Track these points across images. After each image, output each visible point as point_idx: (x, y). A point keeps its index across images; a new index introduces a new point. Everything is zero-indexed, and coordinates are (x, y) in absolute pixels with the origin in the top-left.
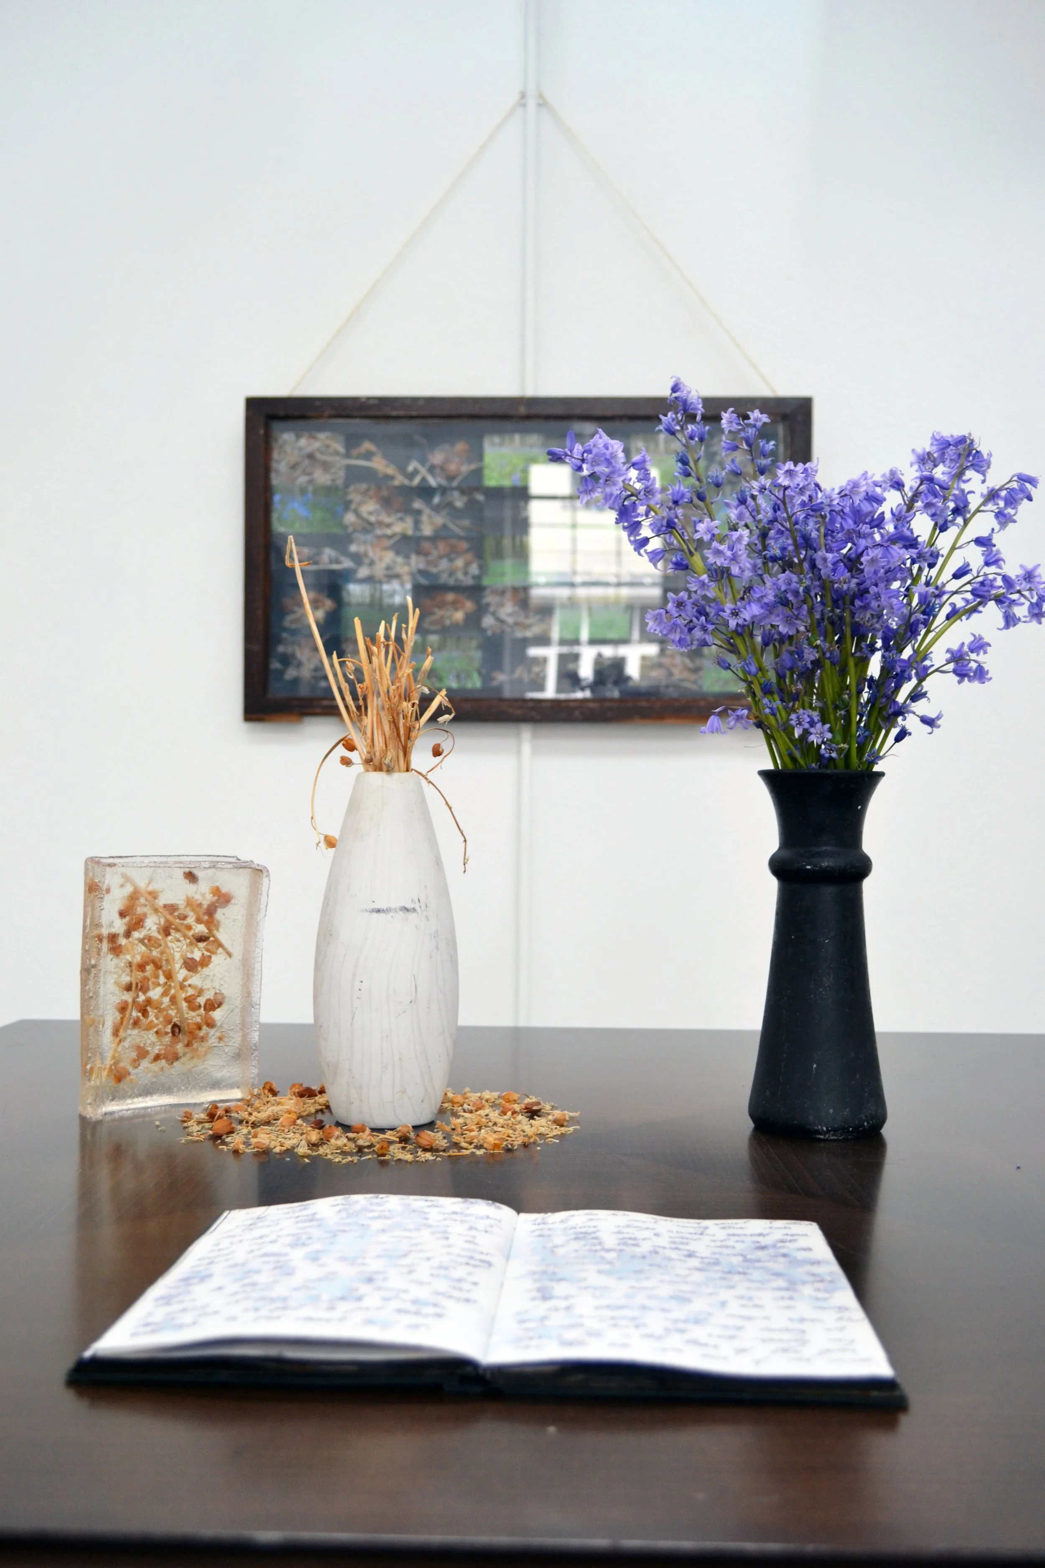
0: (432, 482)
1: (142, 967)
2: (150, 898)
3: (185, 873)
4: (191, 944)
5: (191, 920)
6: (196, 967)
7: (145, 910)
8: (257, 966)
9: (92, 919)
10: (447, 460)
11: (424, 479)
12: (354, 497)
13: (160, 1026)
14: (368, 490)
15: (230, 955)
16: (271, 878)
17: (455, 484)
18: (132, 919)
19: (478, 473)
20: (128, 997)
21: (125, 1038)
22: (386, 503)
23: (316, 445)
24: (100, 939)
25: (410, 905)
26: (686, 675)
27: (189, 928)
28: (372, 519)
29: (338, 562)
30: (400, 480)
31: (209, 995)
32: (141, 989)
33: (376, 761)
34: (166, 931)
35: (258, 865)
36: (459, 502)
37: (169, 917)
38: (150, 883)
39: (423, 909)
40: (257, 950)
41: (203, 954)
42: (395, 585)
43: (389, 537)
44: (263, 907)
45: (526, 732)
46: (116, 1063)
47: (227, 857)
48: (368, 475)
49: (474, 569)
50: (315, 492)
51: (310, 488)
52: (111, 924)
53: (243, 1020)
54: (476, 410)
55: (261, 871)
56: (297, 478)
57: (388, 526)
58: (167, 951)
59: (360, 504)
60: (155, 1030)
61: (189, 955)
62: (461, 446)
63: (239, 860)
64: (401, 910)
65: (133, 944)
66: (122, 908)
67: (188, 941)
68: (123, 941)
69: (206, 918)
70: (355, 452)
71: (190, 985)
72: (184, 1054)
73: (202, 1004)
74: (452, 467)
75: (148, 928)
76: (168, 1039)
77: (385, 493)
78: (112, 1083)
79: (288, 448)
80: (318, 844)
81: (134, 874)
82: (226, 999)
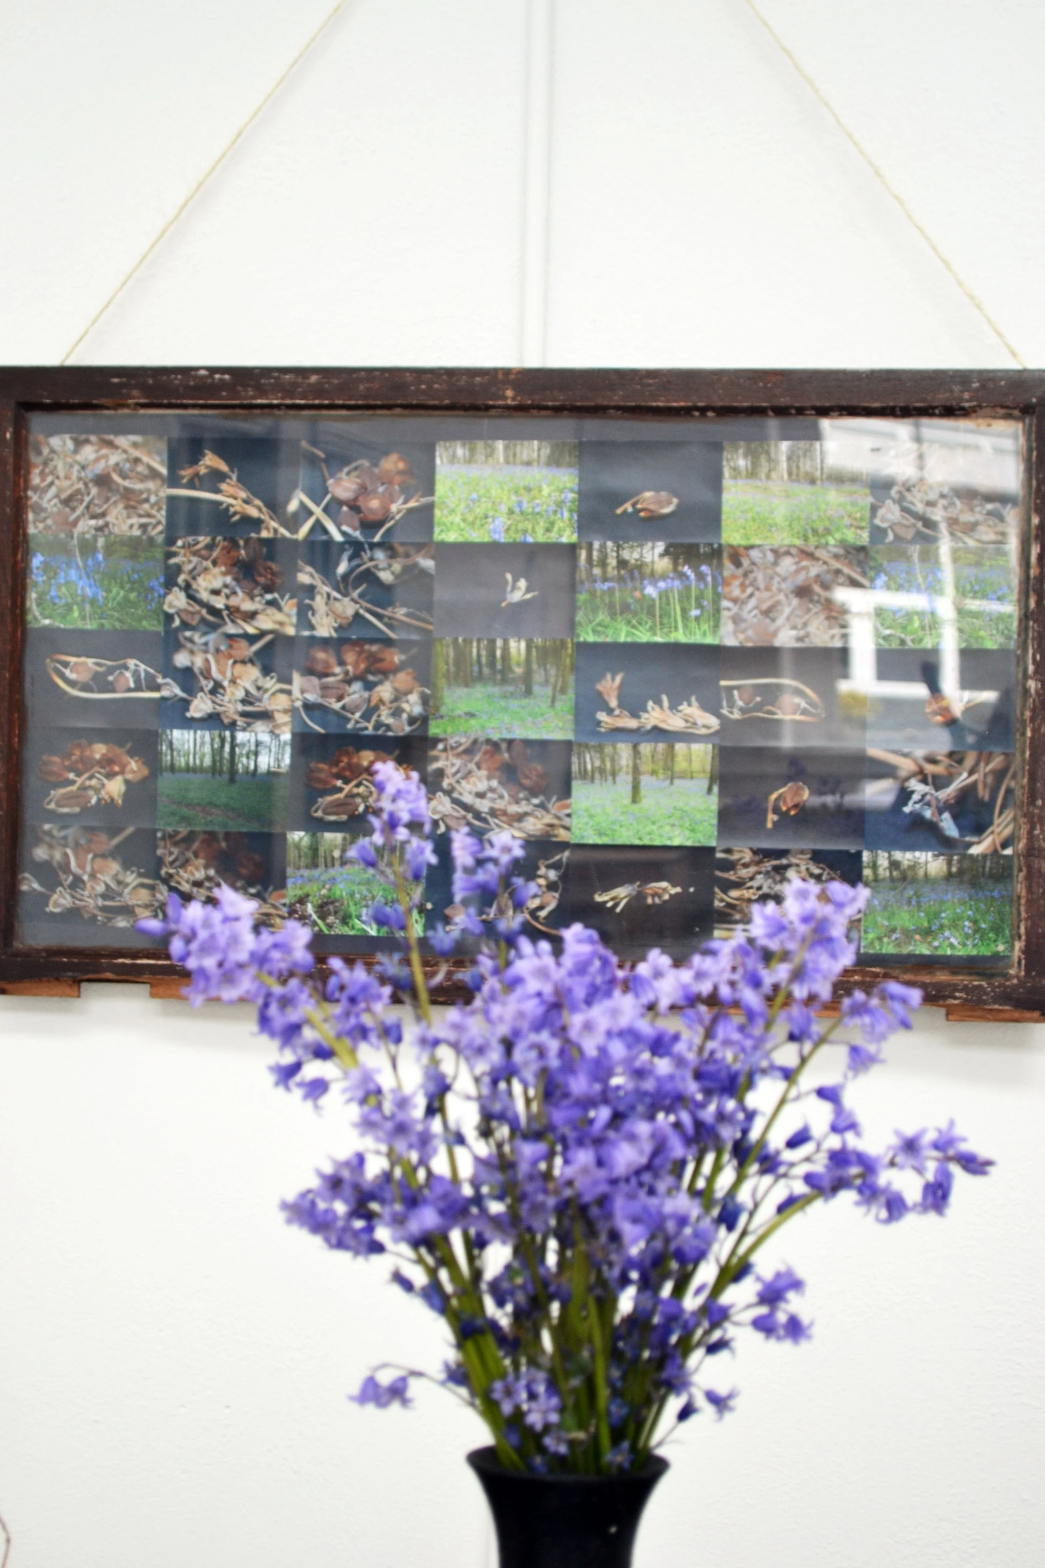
0: (335, 532)
10: (363, 491)
11: (318, 526)
12: (185, 560)
14: (210, 547)
17: (378, 535)
19: (424, 516)
22: (245, 573)
23: (115, 458)
28: (219, 603)
29: (152, 686)
30: (272, 528)
42: (261, 731)
43: (251, 639)
48: (212, 518)
49: (413, 705)
50: (109, 549)
51: (101, 542)
54: (419, 396)
56: (75, 523)
57: (251, 616)
59: (195, 573)
62: (391, 463)
70: (186, 473)
74: (373, 505)
77: (242, 553)
79: (60, 465)
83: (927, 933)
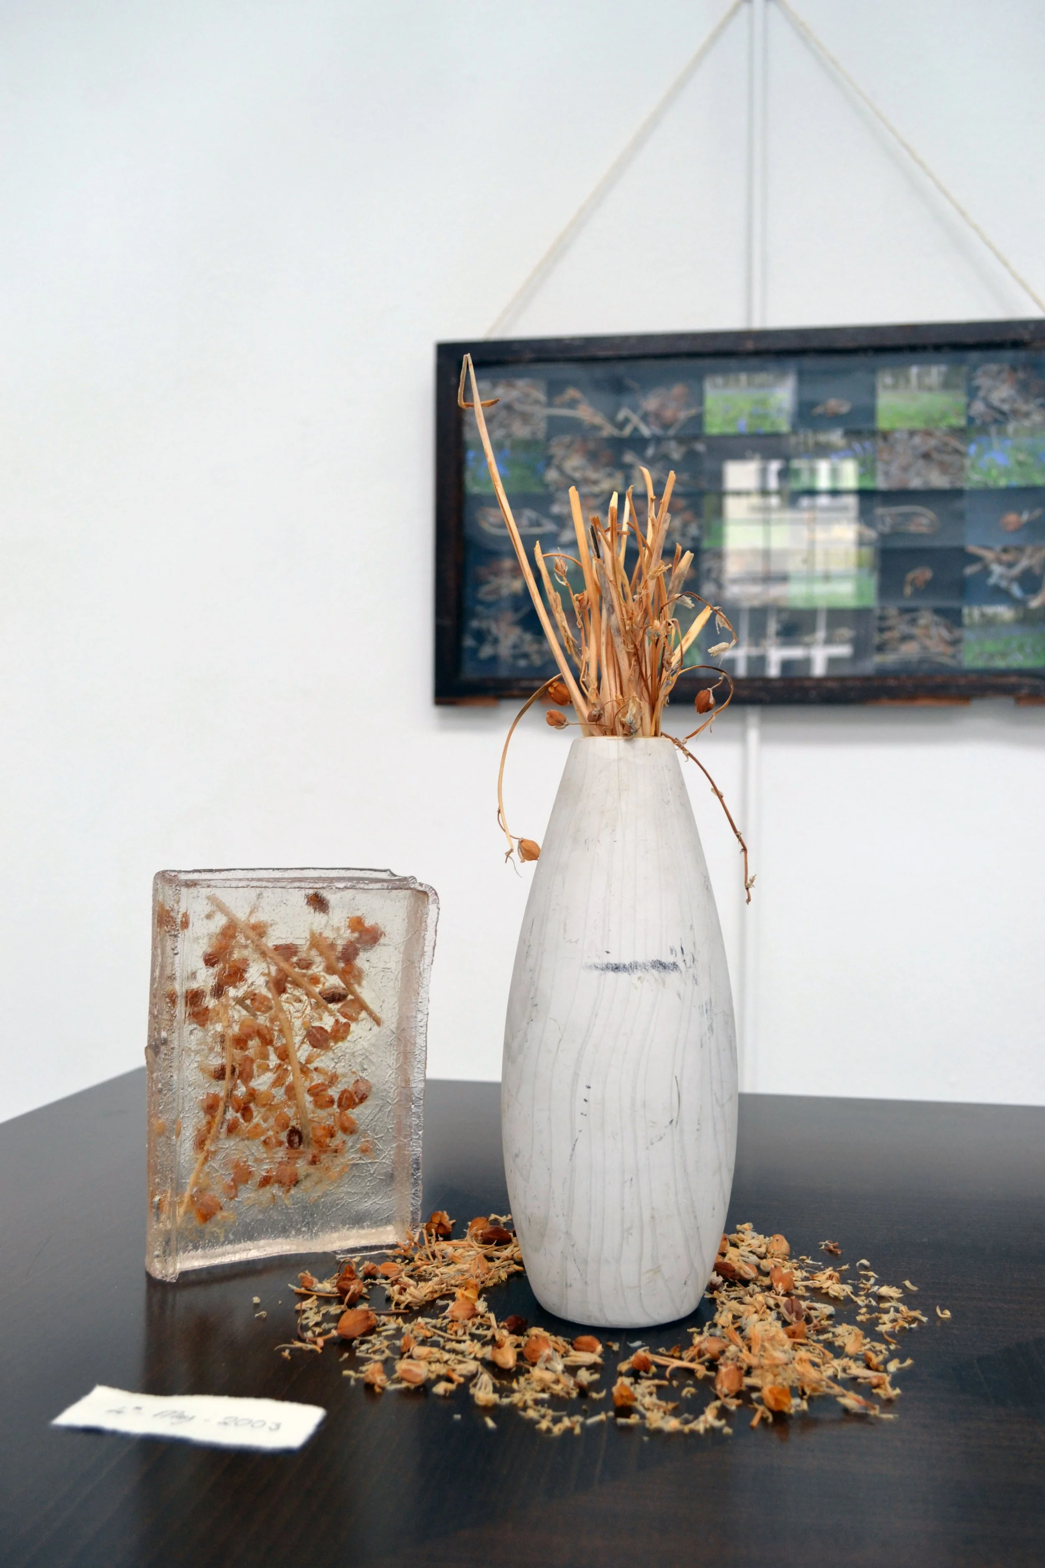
0: (646, 431)
1: (241, 1042)
2: (252, 934)
3: (307, 896)
4: (317, 1006)
5: (318, 969)
6: (326, 1041)
7: (246, 953)
8: (420, 1040)
9: (163, 968)
10: (663, 406)
11: (636, 429)
12: (557, 451)
13: (270, 1133)
14: (572, 443)
15: (378, 1021)
16: (441, 906)
17: (671, 432)
18: (224, 968)
19: (698, 420)
20: (220, 1089)
21: (215, 1153)
22: (593, 457)
23: (515, 394)
24: (172, 998)
25: (668, 959)
26: (942, 648)
27: (315, 980)
28: (578, 476)
29: (538, 524)
30: (609, 430)
31: (345, 1084)
32: (240, 1076)
33: (606, 720)
34: (279, 985)
35: (421, 885)
36: (676, 453)
37: (284, 965)
38: (251, 912)
39: (688, 965)
40: (420, 1016)
41: (337, 1021)
43: (597, 496)
44: (428, 949)
45: (753, 716)
46: (201, 1191)
47: (375, 870)
48: (573, 426)
49: (693, 530)
50: (515, 446)
51: (508, 443)
52: (193, 975)
53: (399, 1123)
54: (697, 347)
55: (425, 893)
57: (596, 483)
58: (281, 1016)
59: (564, 458)
60: (263, 1138)
61: (316, 1024)
62: (678, 390)
63: (395, 876)
64: (653, 967)
65: (226, 1007)
66: (209, 950)
67: (313, 1001)
68: (210, 1002)
69: (342, 965)
70: (558, 400)
71: (316, 1069)
72: (307, 1176)
73: (336, 1097)
74: (668, 414)
75: (250, 982)
76: (281, 1153)
77: (591, 445)
78: (196, 1222)
80: (508, 854)
81: (227, 897)
82: (374, 1090)
83: (1004, 655)
